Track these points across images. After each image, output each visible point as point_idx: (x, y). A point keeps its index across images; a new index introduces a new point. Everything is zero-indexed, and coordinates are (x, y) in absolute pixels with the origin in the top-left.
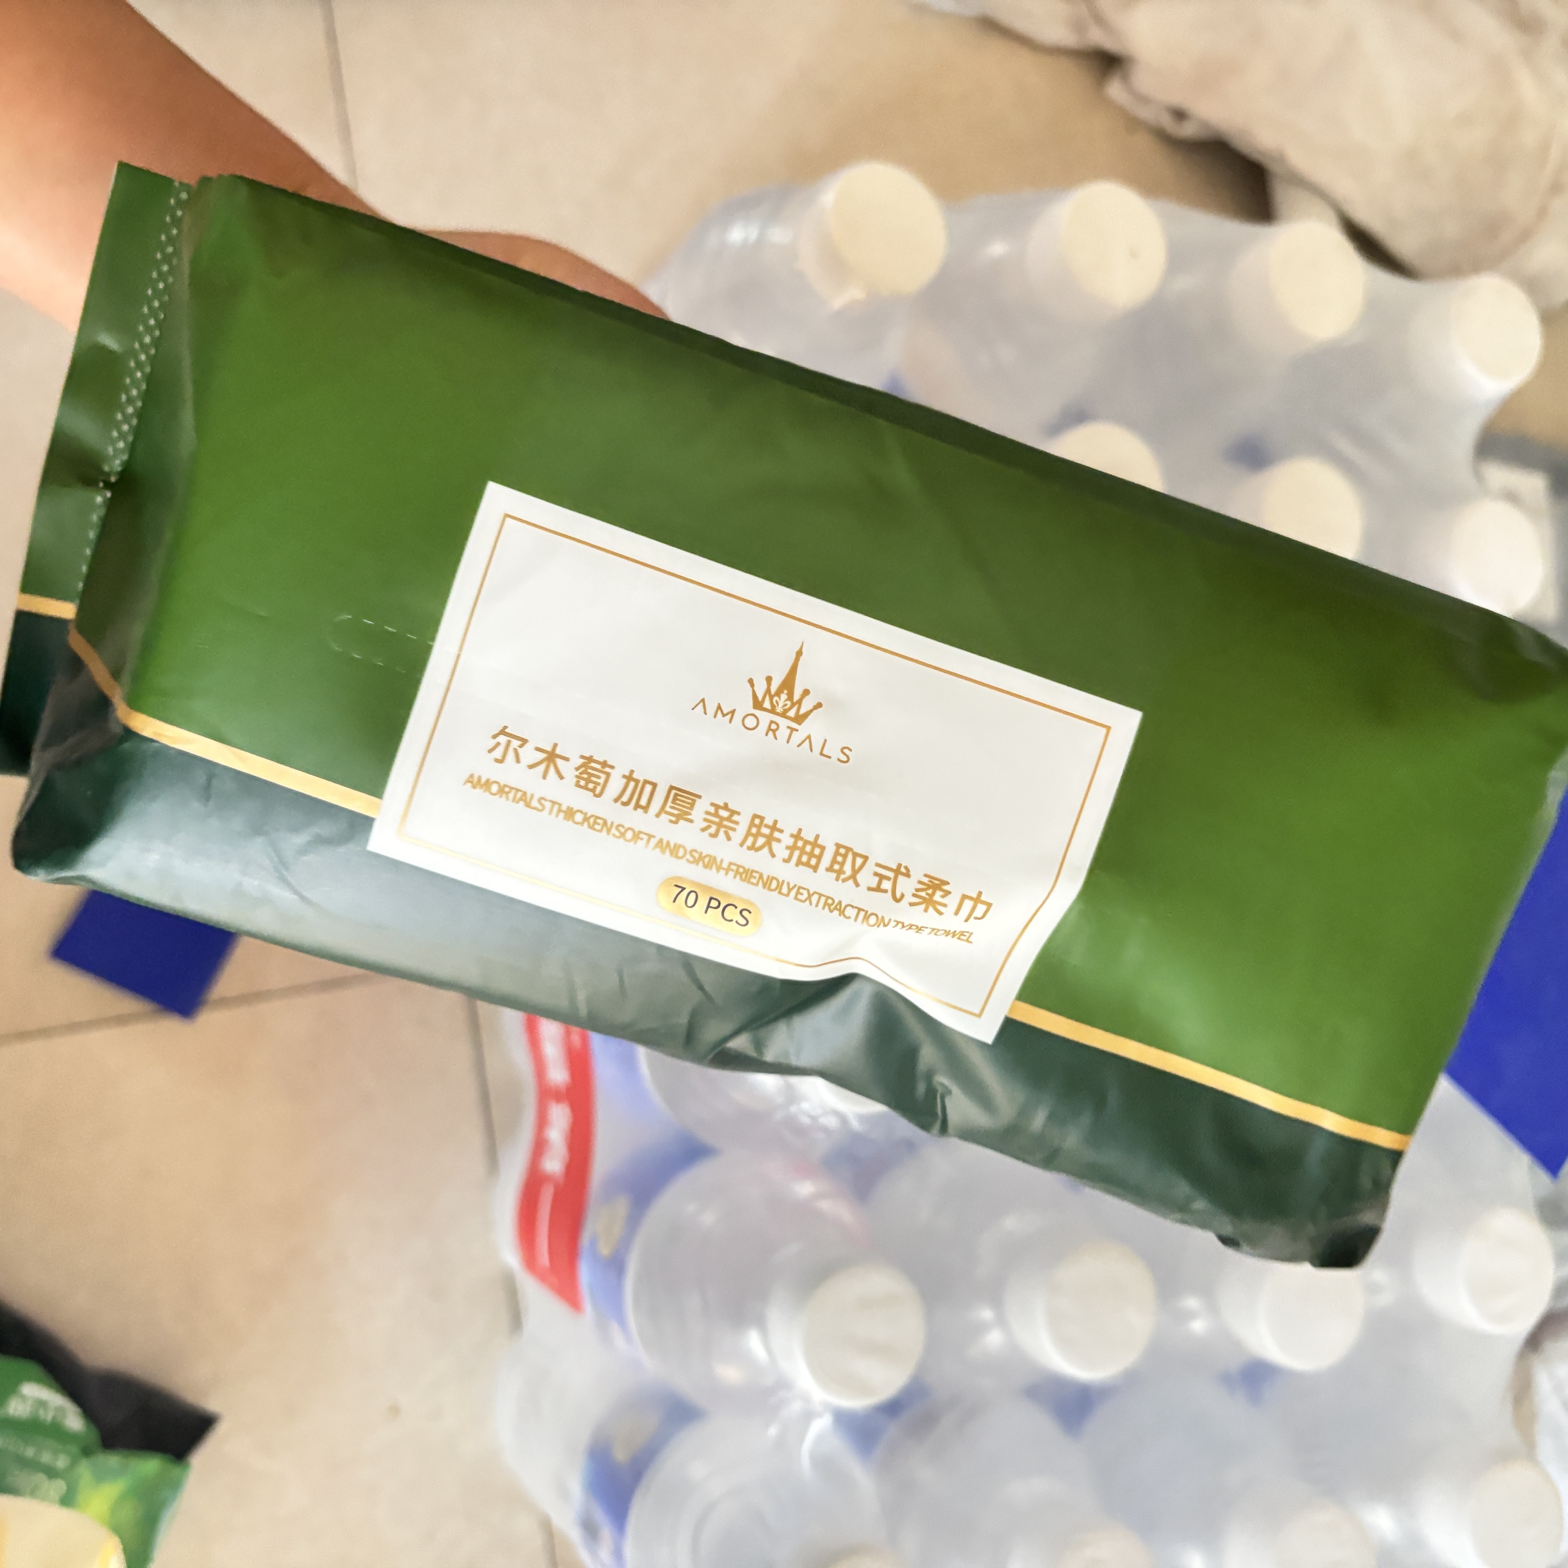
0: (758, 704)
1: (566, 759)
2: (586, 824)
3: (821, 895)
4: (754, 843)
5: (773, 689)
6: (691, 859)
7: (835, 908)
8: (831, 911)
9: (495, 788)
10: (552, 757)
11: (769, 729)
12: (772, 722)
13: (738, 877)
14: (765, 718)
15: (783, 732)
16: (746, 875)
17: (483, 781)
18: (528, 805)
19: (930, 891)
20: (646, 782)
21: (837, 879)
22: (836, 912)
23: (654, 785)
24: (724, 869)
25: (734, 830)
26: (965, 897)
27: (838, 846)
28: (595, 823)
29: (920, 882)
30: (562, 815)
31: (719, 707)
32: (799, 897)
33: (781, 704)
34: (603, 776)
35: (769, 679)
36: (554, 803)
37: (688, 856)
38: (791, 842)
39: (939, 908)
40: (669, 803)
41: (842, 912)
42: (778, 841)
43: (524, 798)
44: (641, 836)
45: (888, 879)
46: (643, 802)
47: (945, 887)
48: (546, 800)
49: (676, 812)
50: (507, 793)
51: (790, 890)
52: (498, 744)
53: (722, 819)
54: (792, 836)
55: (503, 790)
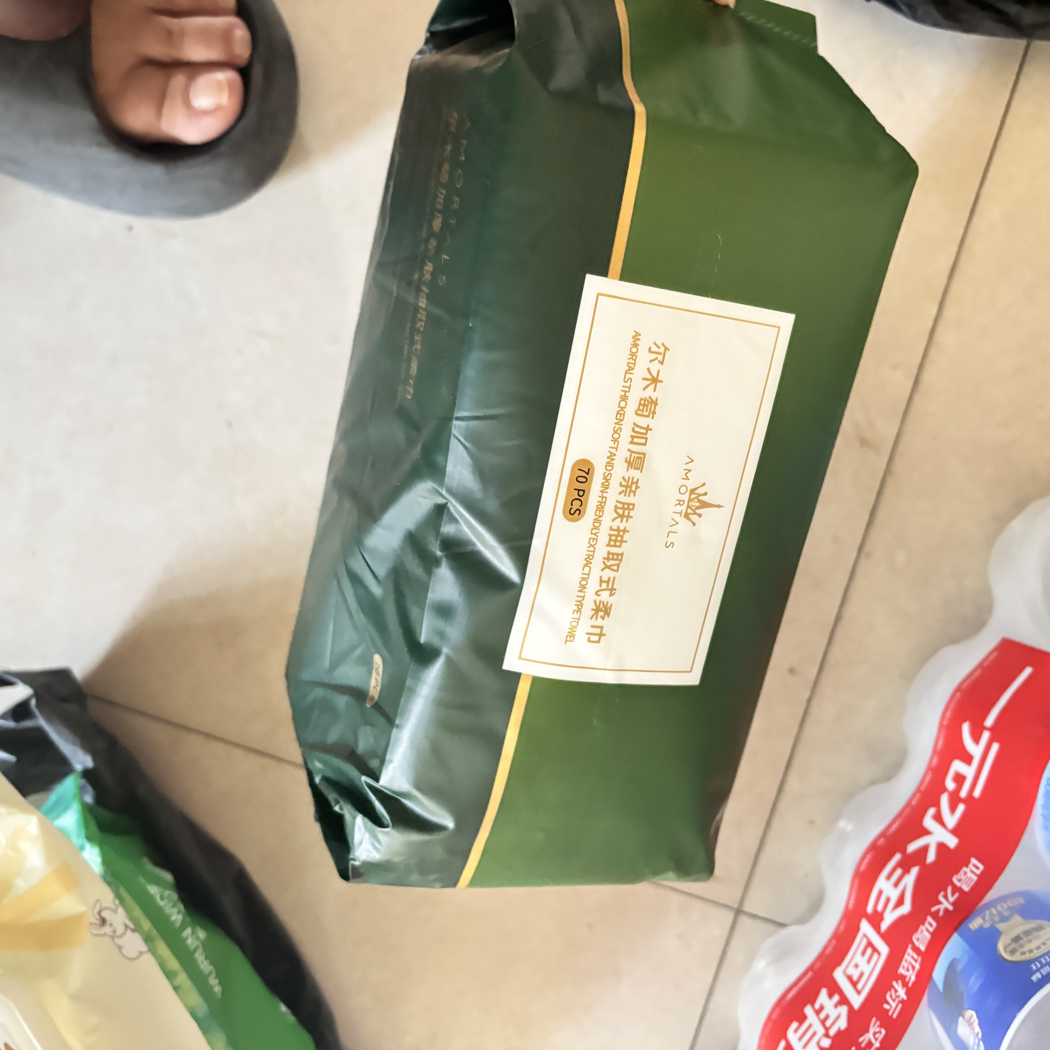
0: (692, 491)
1: (655, 390)
2: (620, 409)
3: (594, 552)
4: (619, 508)
5: (701, 498)
6: (606, 475)
7: (587, 561)
8: (586, 559)
9: (634, 350)
10: (655, 381)
11: (680, 501)
12: (684, 501)
13: (599, 503)
14: (686, 497)
15: (679, 508)
16: (601, 508)
17: (638, 342)
18: (626, 372)
19: (603, 609)
20: (646, 439)
21: (604, 558)
22: (585, 562)
23: (645, 444)
24: (602, 494)
25: (625, 495)
26: (602, 628)
27: (622, 555)
28: (621, 414)
29: (607, 603)
30: (623, 394)
31: (690, 471)
32: (592, 540)
33: (694, 504)
34: (647, 414)
35: (706, 494)
36: (629, 387)
37: (607, 472)
38: (622, 528)
39: (595, 617)
40: (636, 455)
41: (585, 565)
42: (622, 521)
43: (630, 369)
44: (616, 443)
45: (608, 586)
46: (636, 440)
47: (606, 616)
48: (631, 382)
49: (632, 460)
50: (632, 358)
51: (595, 534)
52: (659, 347)
53: (631, 487)
54: (625, 528)
55: (633, 356)
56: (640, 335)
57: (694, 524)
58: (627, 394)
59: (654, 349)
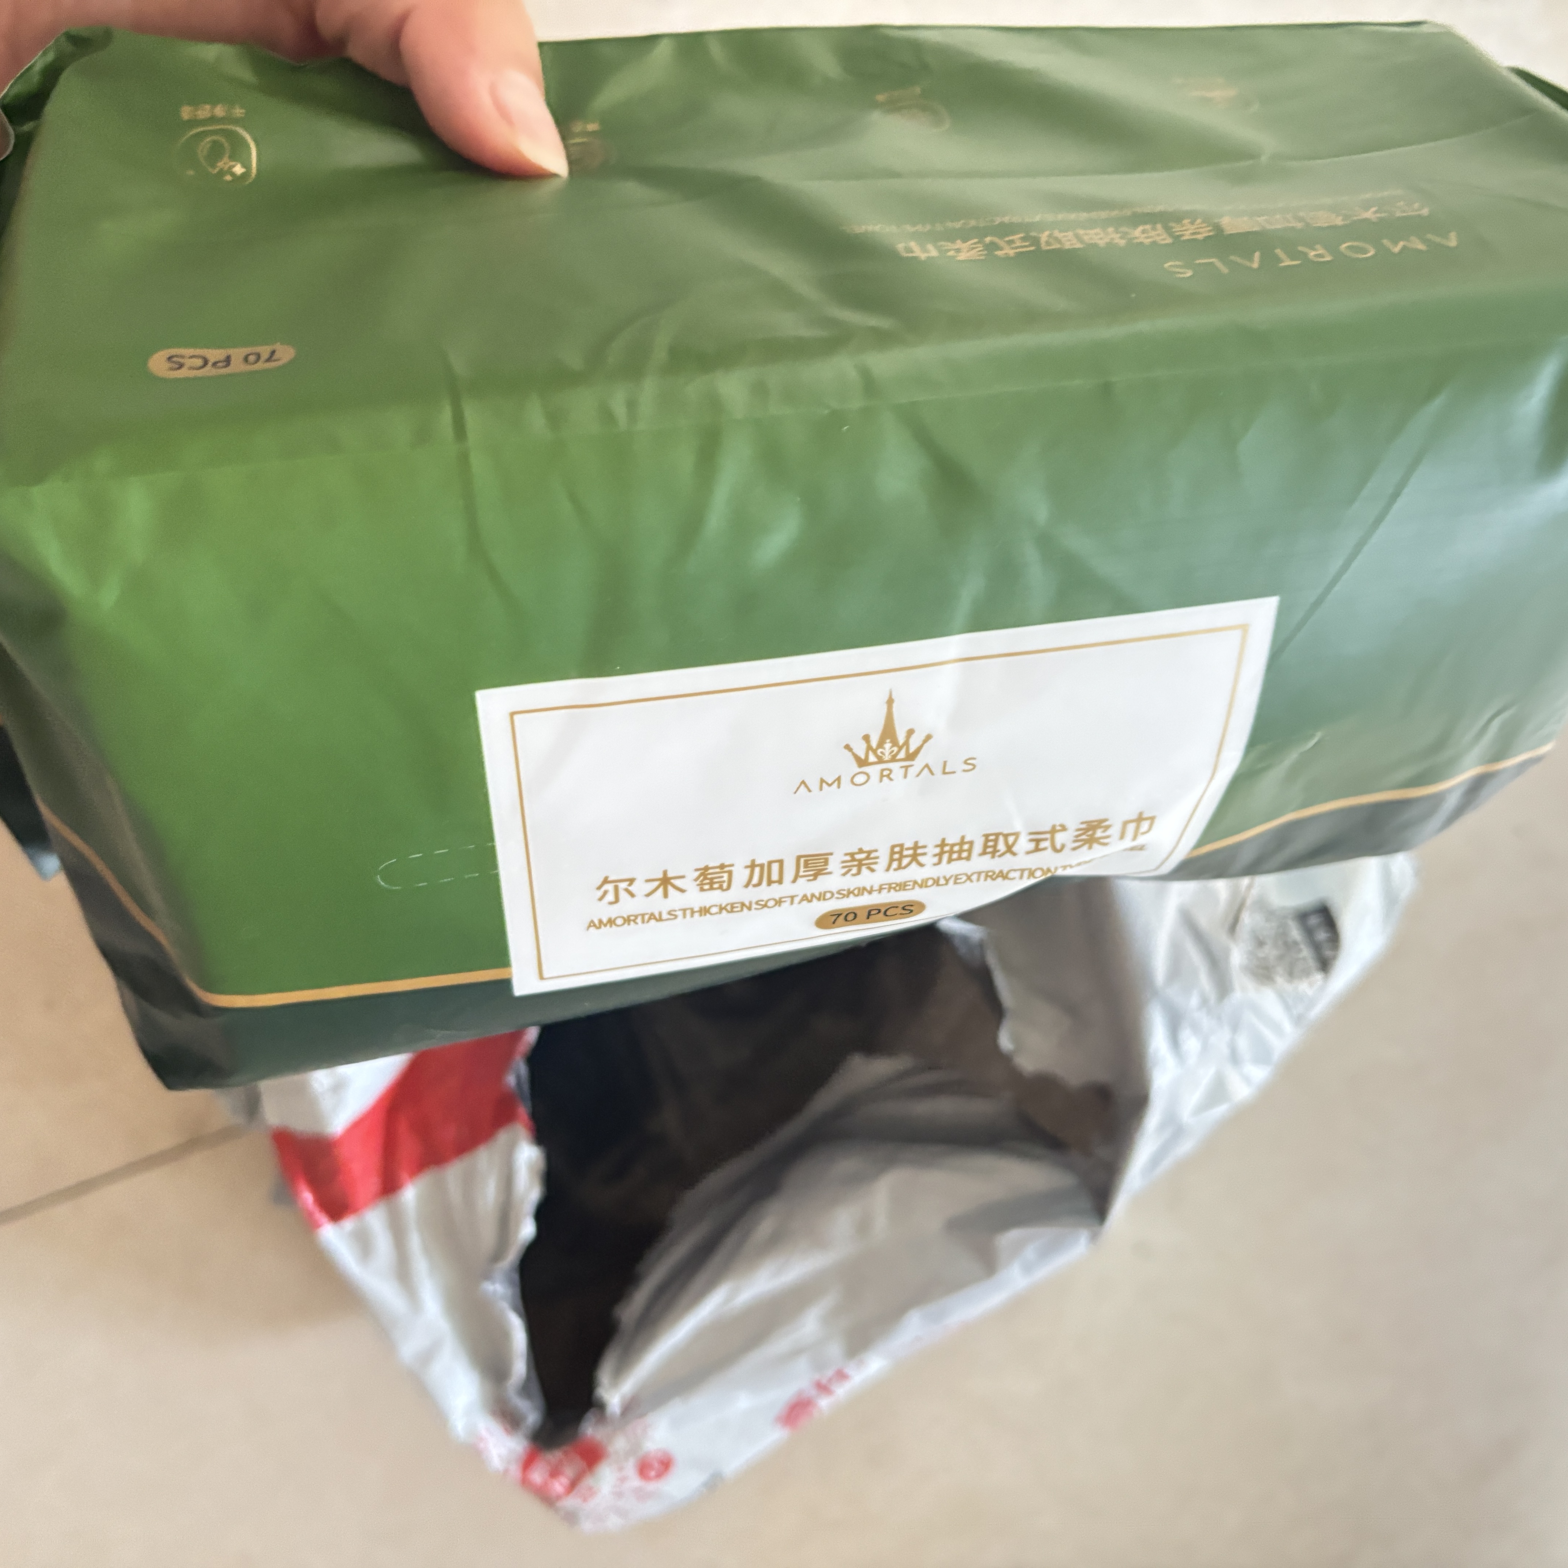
56: (592, 921)
57: (928, 738)
58: (696, 909)
59: (610, 897)
